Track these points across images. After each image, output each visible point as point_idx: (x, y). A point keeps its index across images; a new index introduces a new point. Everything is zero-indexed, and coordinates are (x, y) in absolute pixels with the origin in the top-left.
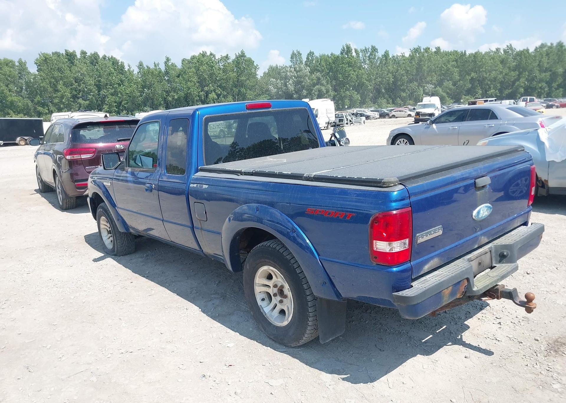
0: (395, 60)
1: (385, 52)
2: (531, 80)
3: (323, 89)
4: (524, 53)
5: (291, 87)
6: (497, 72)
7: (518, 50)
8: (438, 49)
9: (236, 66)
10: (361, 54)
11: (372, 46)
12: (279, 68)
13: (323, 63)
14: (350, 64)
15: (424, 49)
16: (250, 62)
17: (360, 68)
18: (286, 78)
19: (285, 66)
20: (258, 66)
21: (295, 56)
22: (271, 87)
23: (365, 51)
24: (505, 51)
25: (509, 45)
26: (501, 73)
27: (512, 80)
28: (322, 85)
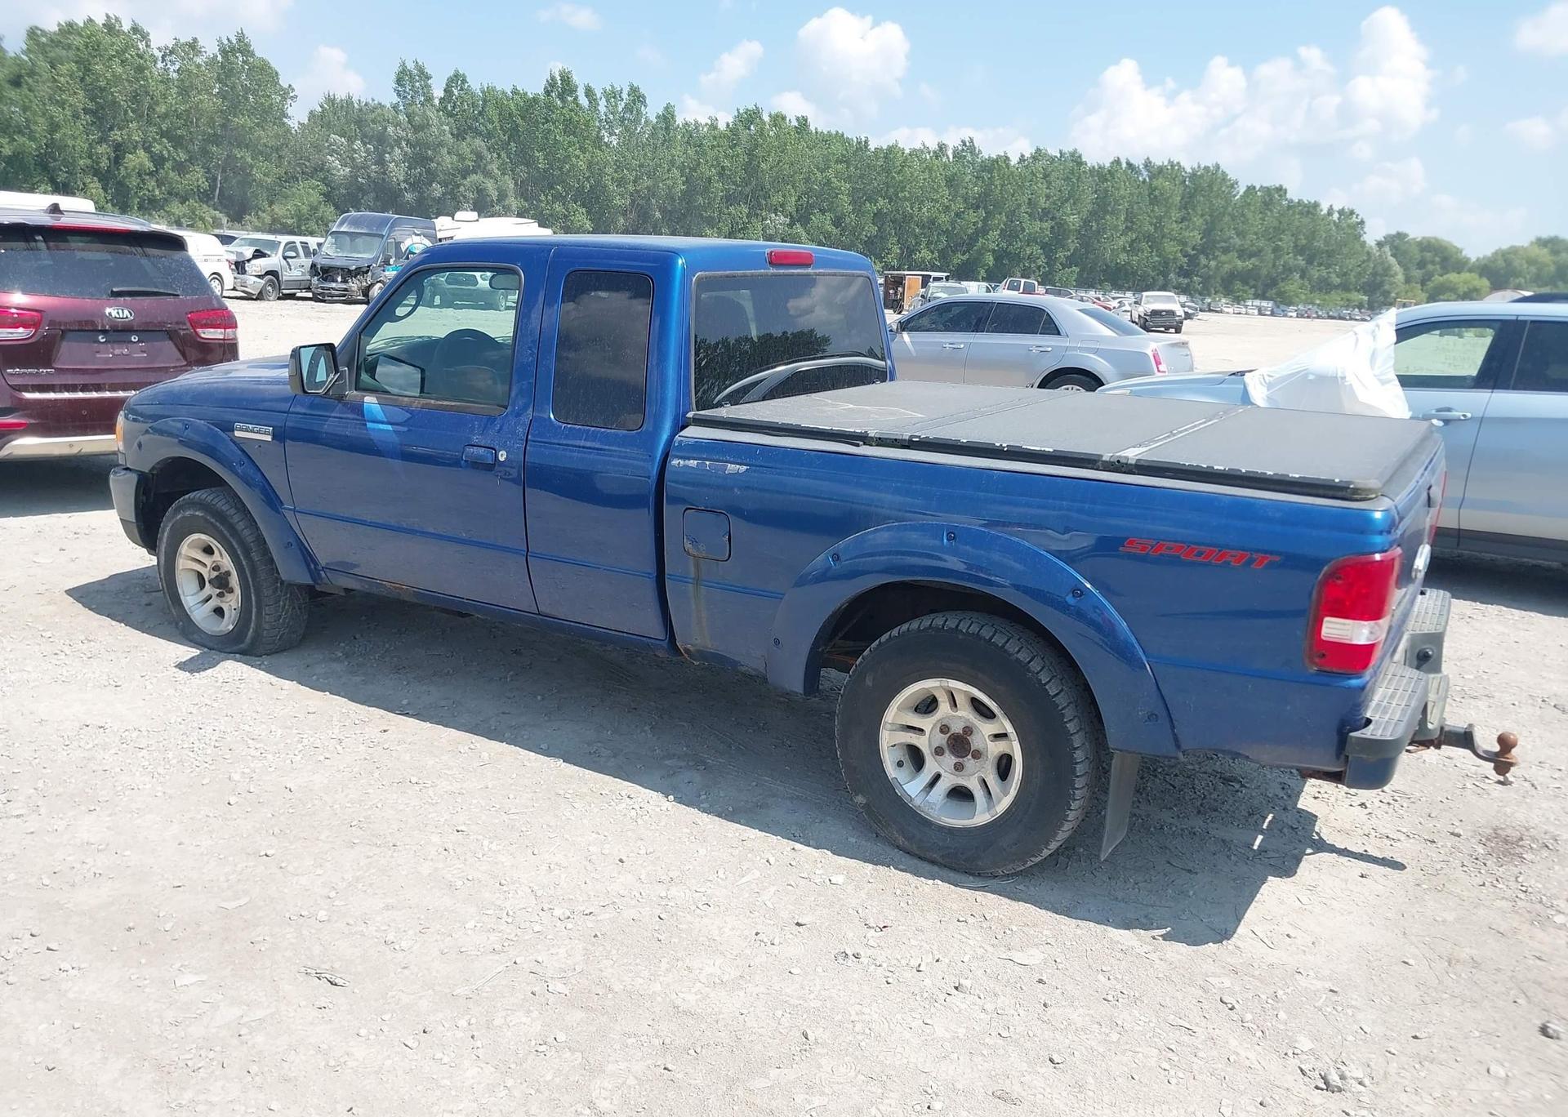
0: (691, 135)
1: (667, 108)
2: (1010, 234)
3: (490, 186)
4: (998, 165)
5: (397, 172)
6: (937, 205)
7: (985, 155)
8: (803, 122)
9: (219, 80)
10: (602, 104)
11: (632, 86)
12: (356, 105)
13: (493, 113)
14: (570, 127)
15: (770, 116)
16: (264, 74)
17: (598, 141)
18: (381, 140)
19: (376, 102)
20: (293, 90)
21: (410, 79)
22: (334, 162)
23: (612, 95)
24: (956, 154)
25: (967, 139)
26: (947, 208)
27: (970, 231)
28: (488, 174)
